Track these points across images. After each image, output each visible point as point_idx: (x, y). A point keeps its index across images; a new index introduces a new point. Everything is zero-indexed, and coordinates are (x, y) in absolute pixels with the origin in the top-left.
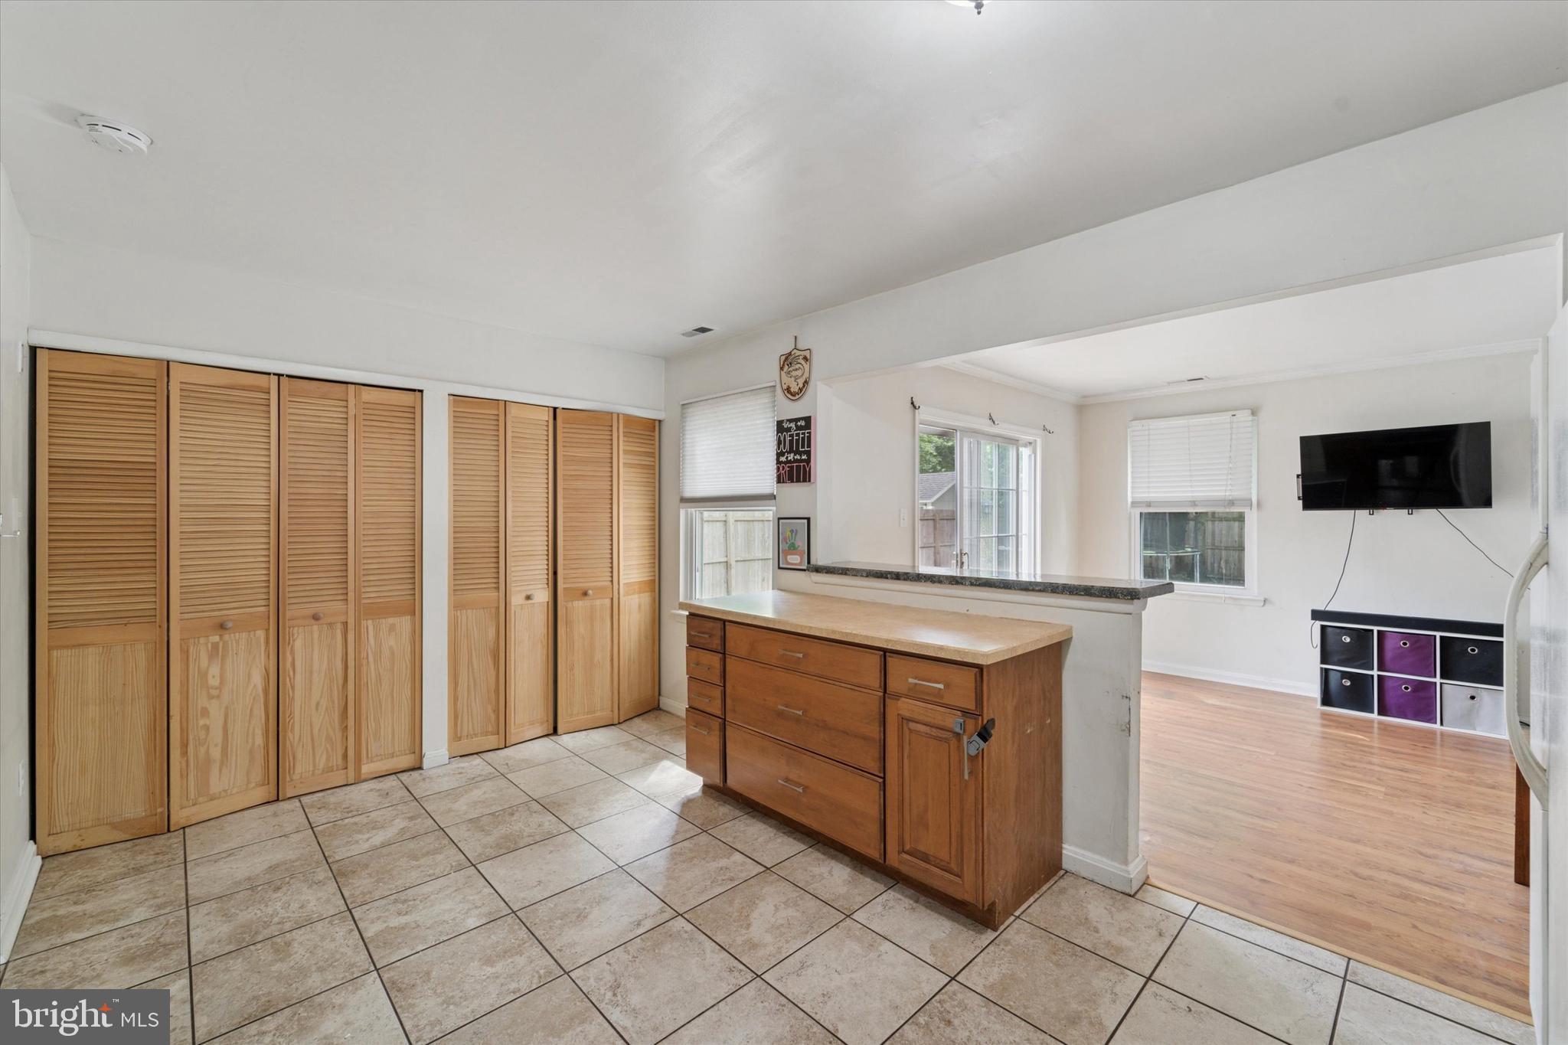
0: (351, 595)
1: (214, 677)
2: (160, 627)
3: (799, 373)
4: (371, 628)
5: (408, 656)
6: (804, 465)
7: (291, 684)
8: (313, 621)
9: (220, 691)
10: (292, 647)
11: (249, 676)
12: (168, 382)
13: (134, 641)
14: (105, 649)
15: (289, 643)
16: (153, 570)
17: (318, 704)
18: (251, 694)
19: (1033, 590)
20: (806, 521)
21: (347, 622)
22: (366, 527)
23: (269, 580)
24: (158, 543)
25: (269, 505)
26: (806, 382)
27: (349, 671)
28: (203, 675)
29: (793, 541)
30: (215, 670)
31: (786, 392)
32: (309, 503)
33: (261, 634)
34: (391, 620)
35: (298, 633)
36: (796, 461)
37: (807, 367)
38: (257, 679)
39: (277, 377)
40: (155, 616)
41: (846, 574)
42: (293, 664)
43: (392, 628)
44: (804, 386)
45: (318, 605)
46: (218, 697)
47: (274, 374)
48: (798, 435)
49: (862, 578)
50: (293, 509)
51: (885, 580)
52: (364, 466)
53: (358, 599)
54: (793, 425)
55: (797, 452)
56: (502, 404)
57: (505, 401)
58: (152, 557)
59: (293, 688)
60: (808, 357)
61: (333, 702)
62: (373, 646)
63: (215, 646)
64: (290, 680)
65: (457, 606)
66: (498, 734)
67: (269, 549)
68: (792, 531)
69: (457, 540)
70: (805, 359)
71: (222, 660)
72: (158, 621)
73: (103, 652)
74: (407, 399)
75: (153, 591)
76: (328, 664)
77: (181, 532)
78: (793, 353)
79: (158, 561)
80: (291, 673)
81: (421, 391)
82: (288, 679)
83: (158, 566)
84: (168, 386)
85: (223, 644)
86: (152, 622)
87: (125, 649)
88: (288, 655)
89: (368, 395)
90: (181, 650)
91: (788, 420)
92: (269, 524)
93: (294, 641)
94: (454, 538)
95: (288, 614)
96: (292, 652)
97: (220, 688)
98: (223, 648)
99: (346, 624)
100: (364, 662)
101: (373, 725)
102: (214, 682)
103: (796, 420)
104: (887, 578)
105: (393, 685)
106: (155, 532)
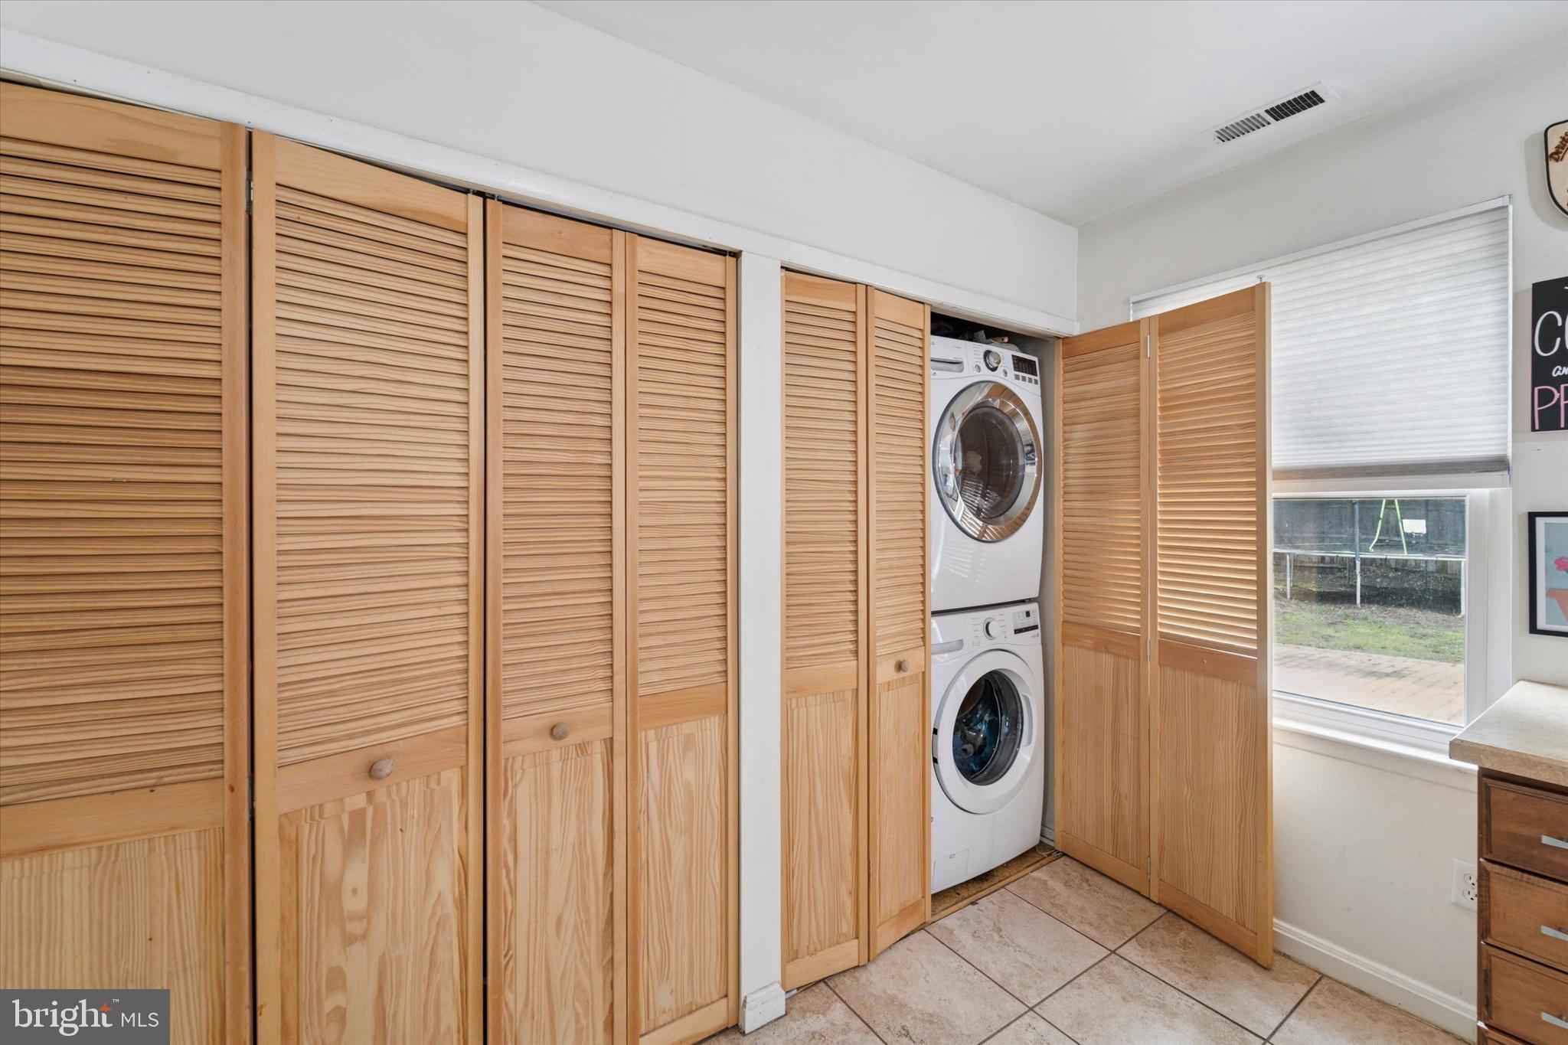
0: (619, 679)
1: (355, 891)
2: (232, 789)
4: (653, 747)
5: (716, 800)
7: (509, 882)
8: (550, 742)
9: (369, 923)
10: (512, 799)
11: (428, 878)
12: (249, 180)
13: (173, 828)
14: (105, 853)
15: (505, 794)
16: (214, 648)
17: (559, 921)
18: (432, 916)
21: (612, 739)
22: (646, 533)
23: (467, 656)
24: (226, 580)
25: (467, 488)
27: (616, 842)
28: (332, 892)
30: (356, 875)
32: (542, 483)
33: (451, 778)
34: (687, 728)
35: (523, 771)
38: (445, 881)
39: (480, 200)
40: (222, 761)
42: (514, 839)
43: (689, 741)
45: (560, 704)
46: (365, 936)
47: (479, 193)
50: (514, 496)
52: (641, 405)
53: (632, 685)
56: (861, 290)
57: (867, 286)
58: (211, 615)
59: (513, 892)
61: (587, 910)
62: (657, 787)
63: (358, 817)
64: (508, 873)
65: (793, 691)
66: (857, 938)
67: (467, 585)
69: (792, 559)
71: (373, 846)
72: (226, 773)
73: (99, 862)
74: (713, 269)
75: (214, 701)
76: (578, 830)
77: (280, 553)
79: (226, 625)
80: (510, 859)
81: (736, 255)
82: (504, 871)
83: (226, 637)
84: (249, 189)
85: (375, 811)
86: (216, 778)
87: (151, 850)
88: (506, 822)
89: (649, 256)
90: (282, 840)
92: (467, 530)
93: (515, 786)
94: (788, 554)
95: (506, 729)
96: (512, 814)
97: (367, 916)
98: (374, 819)
99: (610, 742)
100: (642, 818)
101: (658, 948)
102: (354, 904)
105: (691, 863)
106: (221, 553)
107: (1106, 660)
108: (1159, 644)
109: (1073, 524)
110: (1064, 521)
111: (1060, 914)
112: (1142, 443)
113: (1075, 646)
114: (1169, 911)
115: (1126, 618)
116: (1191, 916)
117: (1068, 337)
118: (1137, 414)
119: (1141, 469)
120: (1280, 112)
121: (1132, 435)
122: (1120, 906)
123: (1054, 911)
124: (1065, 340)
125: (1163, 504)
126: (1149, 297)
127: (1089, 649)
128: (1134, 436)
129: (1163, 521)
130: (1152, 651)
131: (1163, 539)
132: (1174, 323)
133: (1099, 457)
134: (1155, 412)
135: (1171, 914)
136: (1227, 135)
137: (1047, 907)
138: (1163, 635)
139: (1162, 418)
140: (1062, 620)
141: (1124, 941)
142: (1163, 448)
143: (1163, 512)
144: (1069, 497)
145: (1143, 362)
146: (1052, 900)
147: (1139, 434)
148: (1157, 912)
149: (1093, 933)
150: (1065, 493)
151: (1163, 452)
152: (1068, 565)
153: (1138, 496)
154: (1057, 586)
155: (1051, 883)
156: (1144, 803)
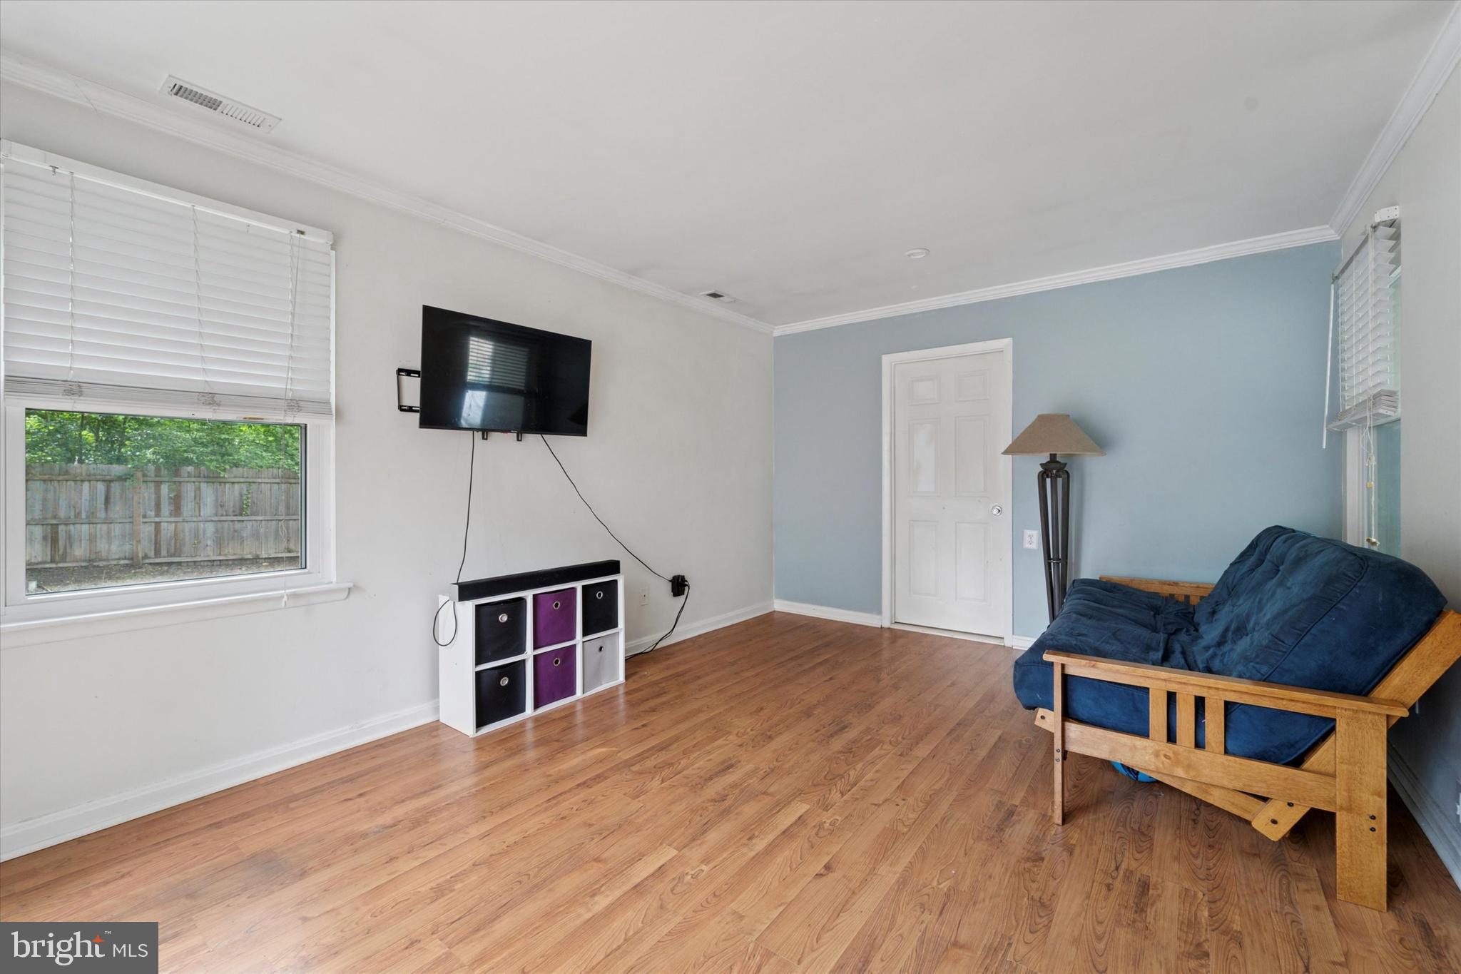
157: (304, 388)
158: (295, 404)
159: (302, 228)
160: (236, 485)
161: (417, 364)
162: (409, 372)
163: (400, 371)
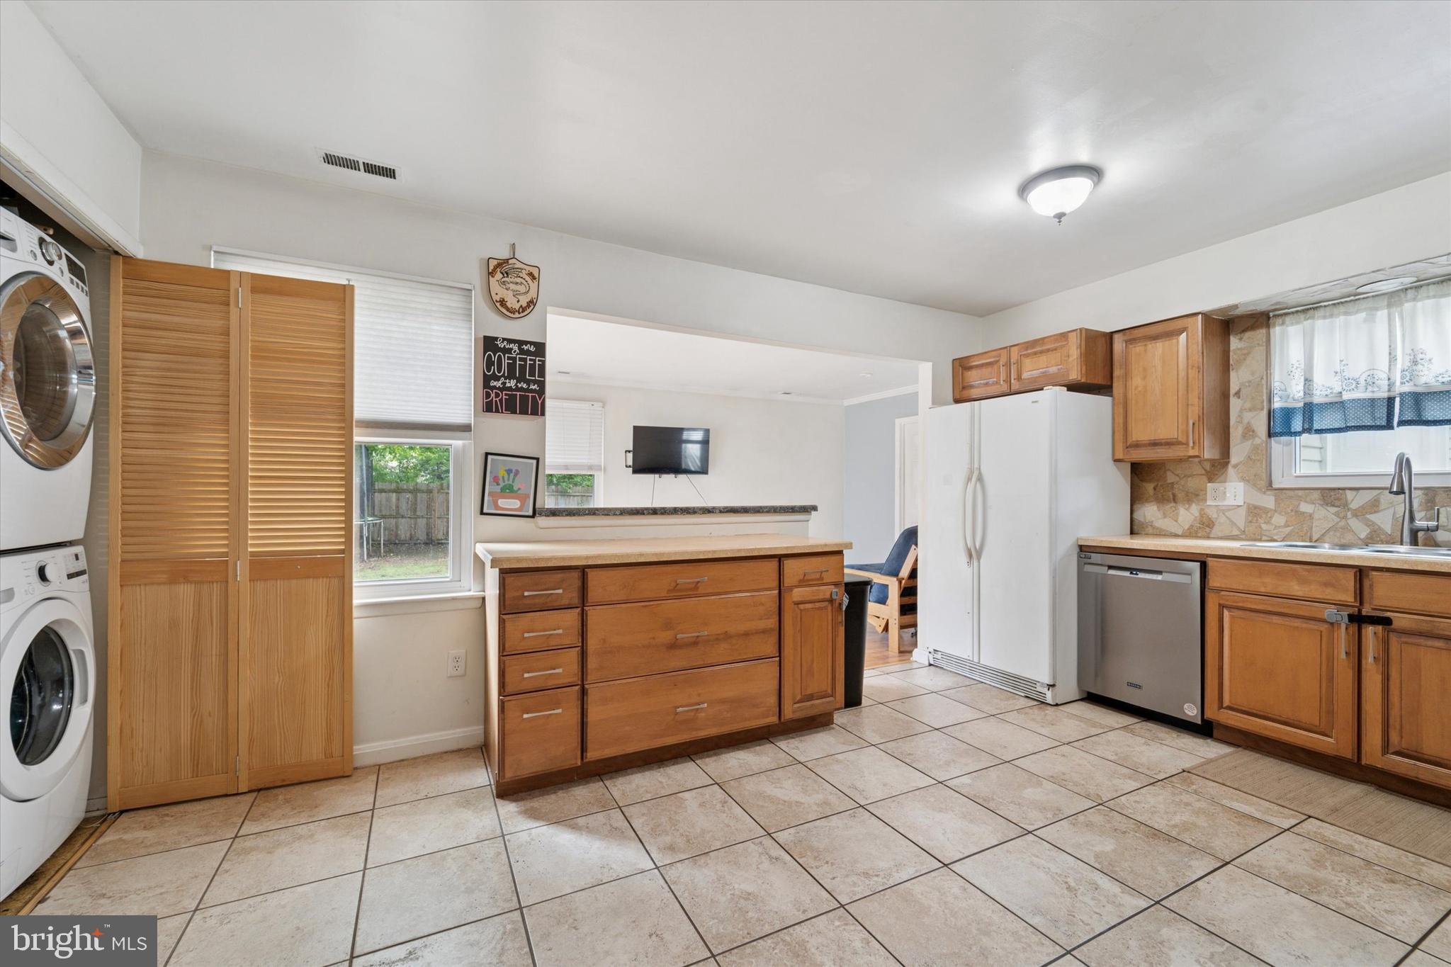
3: (522, 289)
6: (534, 397)
19: (763, 512)
20: (535, 462)
26: (532, 303)
29: (510, 482)
31: (498, 304)
36: (518, 389)
37: (533, 286)
41: (594, 514)
44: (528, 306)
48: (525, 360)
49: (615, 516)
51: (643, 516)
54: (515, 347)
55: (521, 378)
60: (537, 276)
68: (509, 471)
70: (531, 274)
78: (510, 262)
91: (504, 339)
103: (521, 343)
104: (644, 514)
107: (185, 591)
108: (250, 563)
109: (138, 456)
110: (122, 453)
111: (161, 848)
112: (231, 382)
113: (140, 585)
114: (259, 790)
115: (209, 544)
116: (283, 780)
117: (131, 257)
118: (226, 356)
119: (230, 406)
120: (371, 169)
121: (220, 374)
122: (214, 811)
123: (152, 850)
124: (128, 259)
125: (254, 440)
126: (237, 253)
127: (164, 583)
128: (222, 376)
129: (253, 455)
130: (241, 570)
131: (253, 470)
132: (264, 286)
133: (177, 390)
134: (248, 360)
135: (262, 792)
136: (330, 159)
137: (143, 851)
138: (253, 554)
139: (253, 365)
140: (120, 560)
141: (238, 828)
142: (254, 391)
143: (254, 447)
144: (129, 427)
145: (234, 312)
146: (143, 845)
147: (229, 375)
148: (251, 797)
149: (207, 839)
150: (124, 423)
151: (255, 395)
152: (127, 500)
153: (227, 431)
154: (114, 522)
155: (125, 837)
156: (232, 709)
157: (594, 462)
158: (590, 468)
159: (593, 403)
160: (576, 498)
161: (631, 449)
162: (629, 452)
163: (626, 451)
